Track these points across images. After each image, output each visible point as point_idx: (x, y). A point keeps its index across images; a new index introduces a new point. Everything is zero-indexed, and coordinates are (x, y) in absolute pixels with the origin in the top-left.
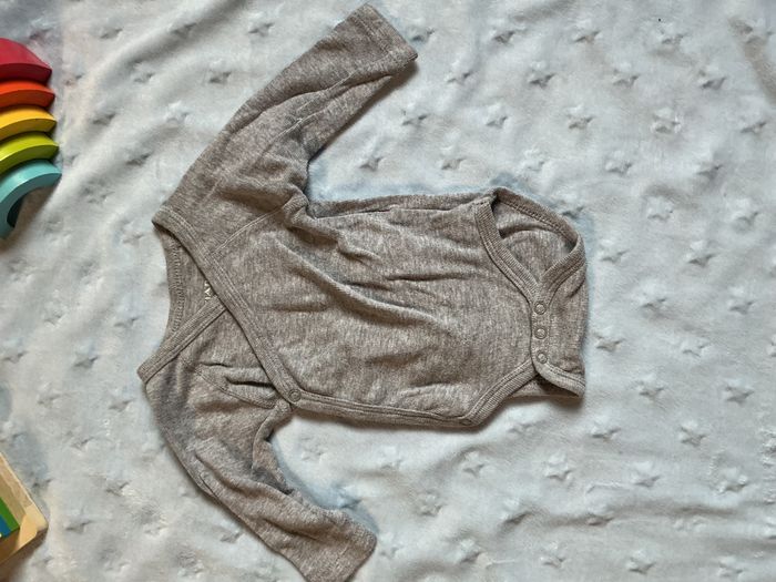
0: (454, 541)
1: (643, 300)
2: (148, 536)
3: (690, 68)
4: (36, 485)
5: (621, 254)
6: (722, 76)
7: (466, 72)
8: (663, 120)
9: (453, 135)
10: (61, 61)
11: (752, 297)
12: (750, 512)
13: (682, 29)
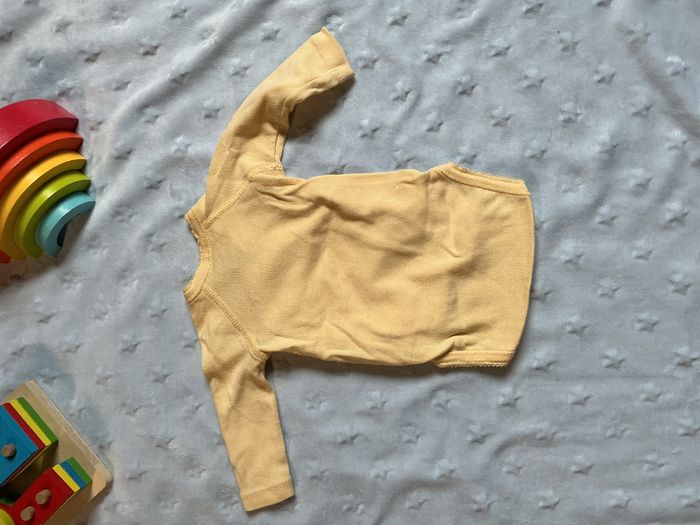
1: (564, 258)
2: (192, 479)
3: (586, 68)
4: (101, 447)
6: (612, 71)
7: (406, 89)
8: (568, 112)
9: (401, 140)
10: (85, 111)
11: (651, 247)
13: (578, 37)
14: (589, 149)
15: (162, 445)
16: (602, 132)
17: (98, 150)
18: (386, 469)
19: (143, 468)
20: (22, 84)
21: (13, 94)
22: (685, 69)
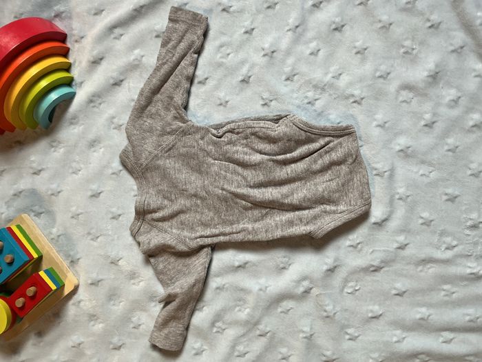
0: (299, 282)
1: (398, 148)
2: (134, 286)
3: (421, 17)
4: (72, 261)
5: (385, 123)
6: (439, 21)
7: (297, 25)
8: (407, 47)
9: (290, 61)
10: (72, 29)
11: (458, 143)
12: (459, 261)
14: (419, 74)
15: (114, 263)
16: (429, 62)
17: (80, 56)
18: (267, 285)
19: (100, 277)
20: (29, 7)
21: (22, 14)
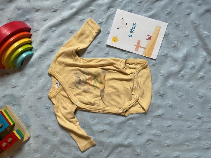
0: (126, 139)
1: (169, 85)
2: (55, 138)
3: (182, 32)
4: (28, 127)
5: (164, 74)
6: (188, 34)
8: (175, 44)
10: (33, 26)
11: (194, 84)
12: (193, 132)
13: (180, 23)
14: (180, 55)
15: (46, 128)
17: (36, 38)
18: (112, 140)
19: (40, 134)
20: (15, 16)
21: (11, 18)
22: (209, 36)
